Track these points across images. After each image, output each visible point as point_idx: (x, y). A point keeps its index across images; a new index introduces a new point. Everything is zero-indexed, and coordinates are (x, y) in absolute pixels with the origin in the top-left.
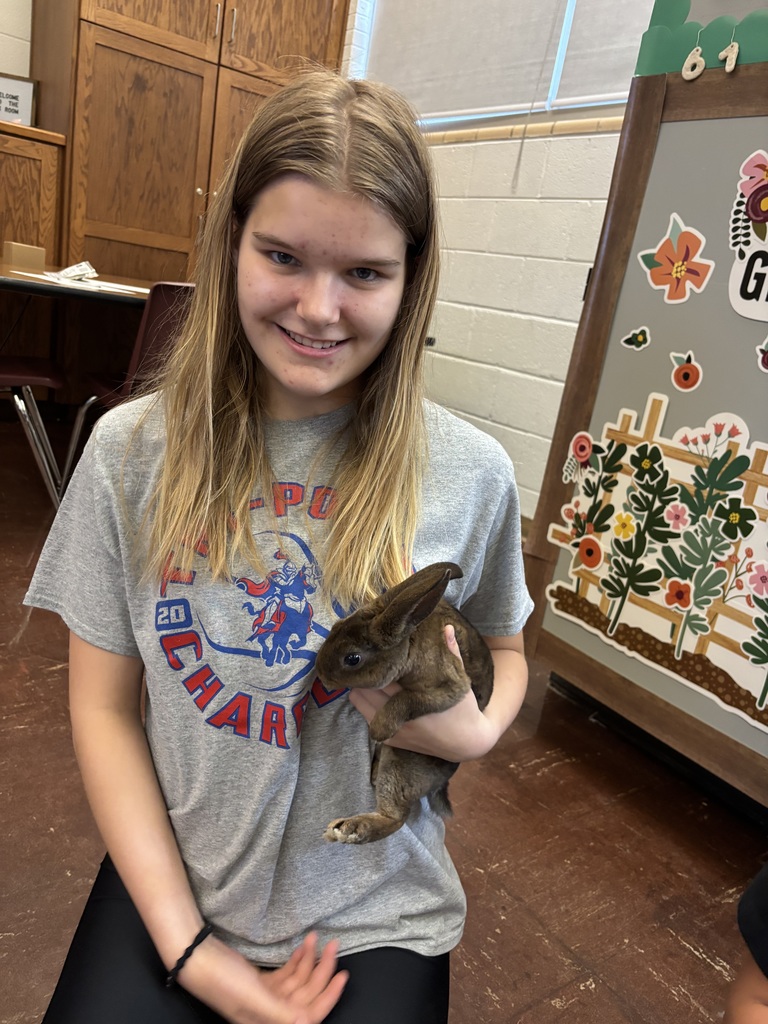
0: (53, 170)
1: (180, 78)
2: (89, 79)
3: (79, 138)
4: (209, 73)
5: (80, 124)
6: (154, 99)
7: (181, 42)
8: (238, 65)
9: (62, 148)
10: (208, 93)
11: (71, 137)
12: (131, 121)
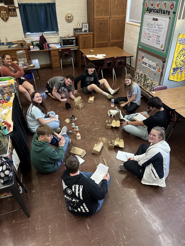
0: (92, 37)
1: (106, 21)
2: (95, 25)
3: (95, 33)
4: (109, 19)
5: (95, 31)
6: (102, 25)
7: (105, 17)
8: (112, 17)
9: (93, 34)
10: (109, 22)
11: (94, 33)
12: (100, 29)
